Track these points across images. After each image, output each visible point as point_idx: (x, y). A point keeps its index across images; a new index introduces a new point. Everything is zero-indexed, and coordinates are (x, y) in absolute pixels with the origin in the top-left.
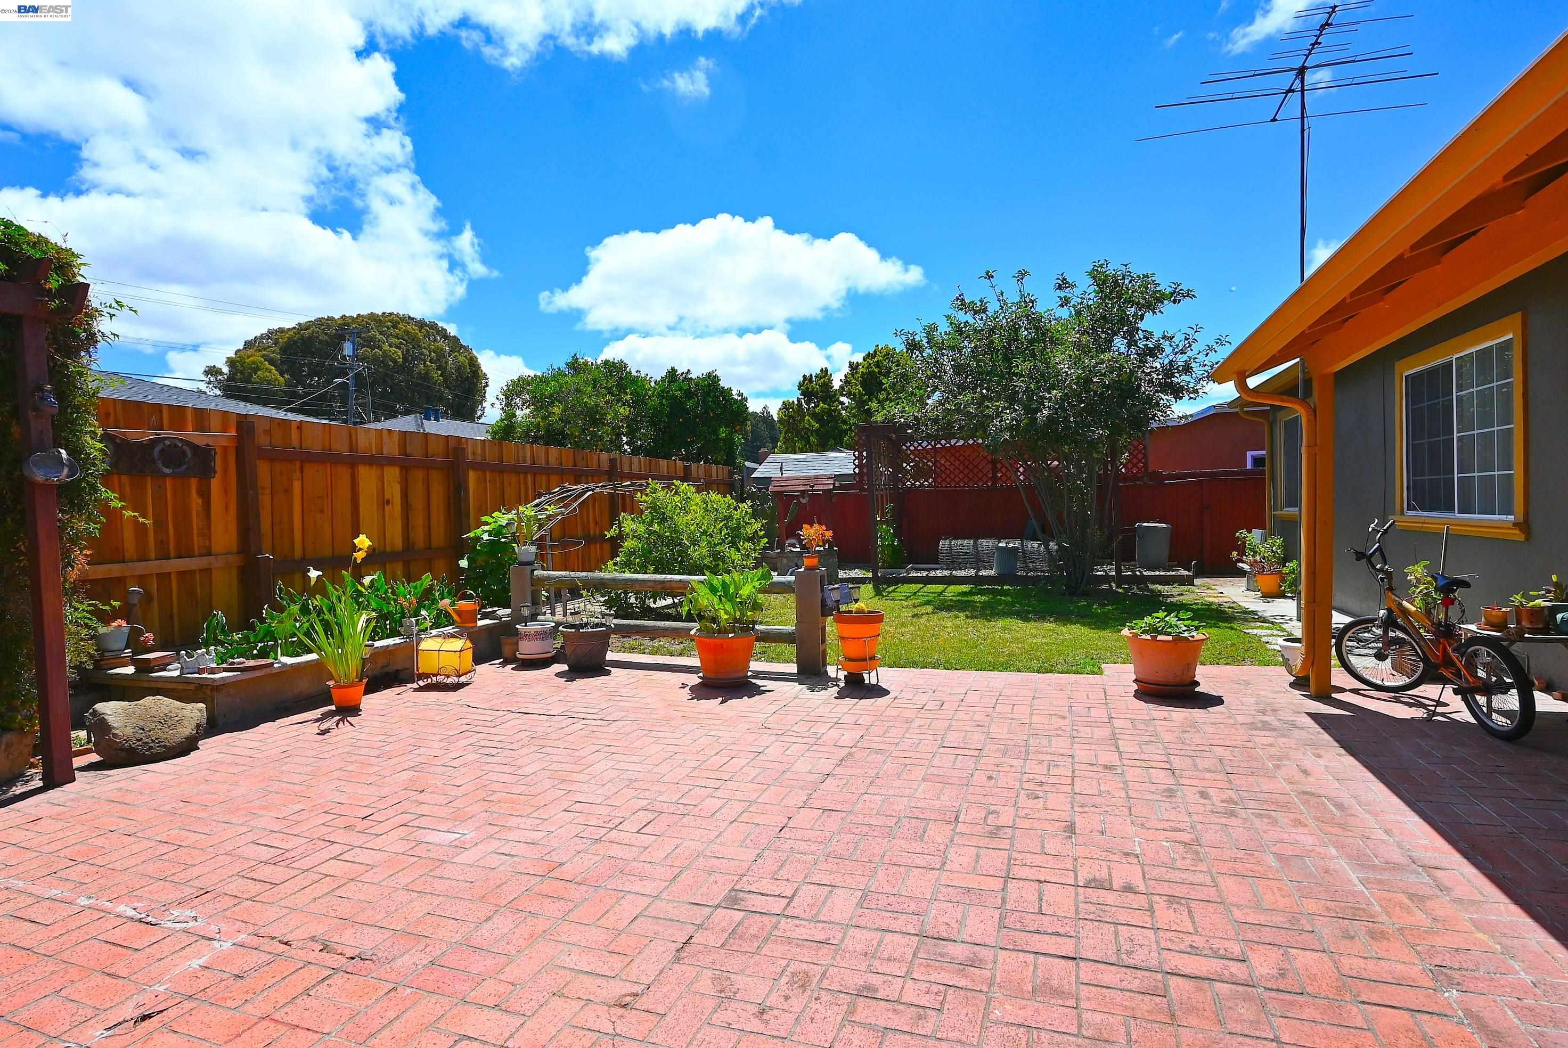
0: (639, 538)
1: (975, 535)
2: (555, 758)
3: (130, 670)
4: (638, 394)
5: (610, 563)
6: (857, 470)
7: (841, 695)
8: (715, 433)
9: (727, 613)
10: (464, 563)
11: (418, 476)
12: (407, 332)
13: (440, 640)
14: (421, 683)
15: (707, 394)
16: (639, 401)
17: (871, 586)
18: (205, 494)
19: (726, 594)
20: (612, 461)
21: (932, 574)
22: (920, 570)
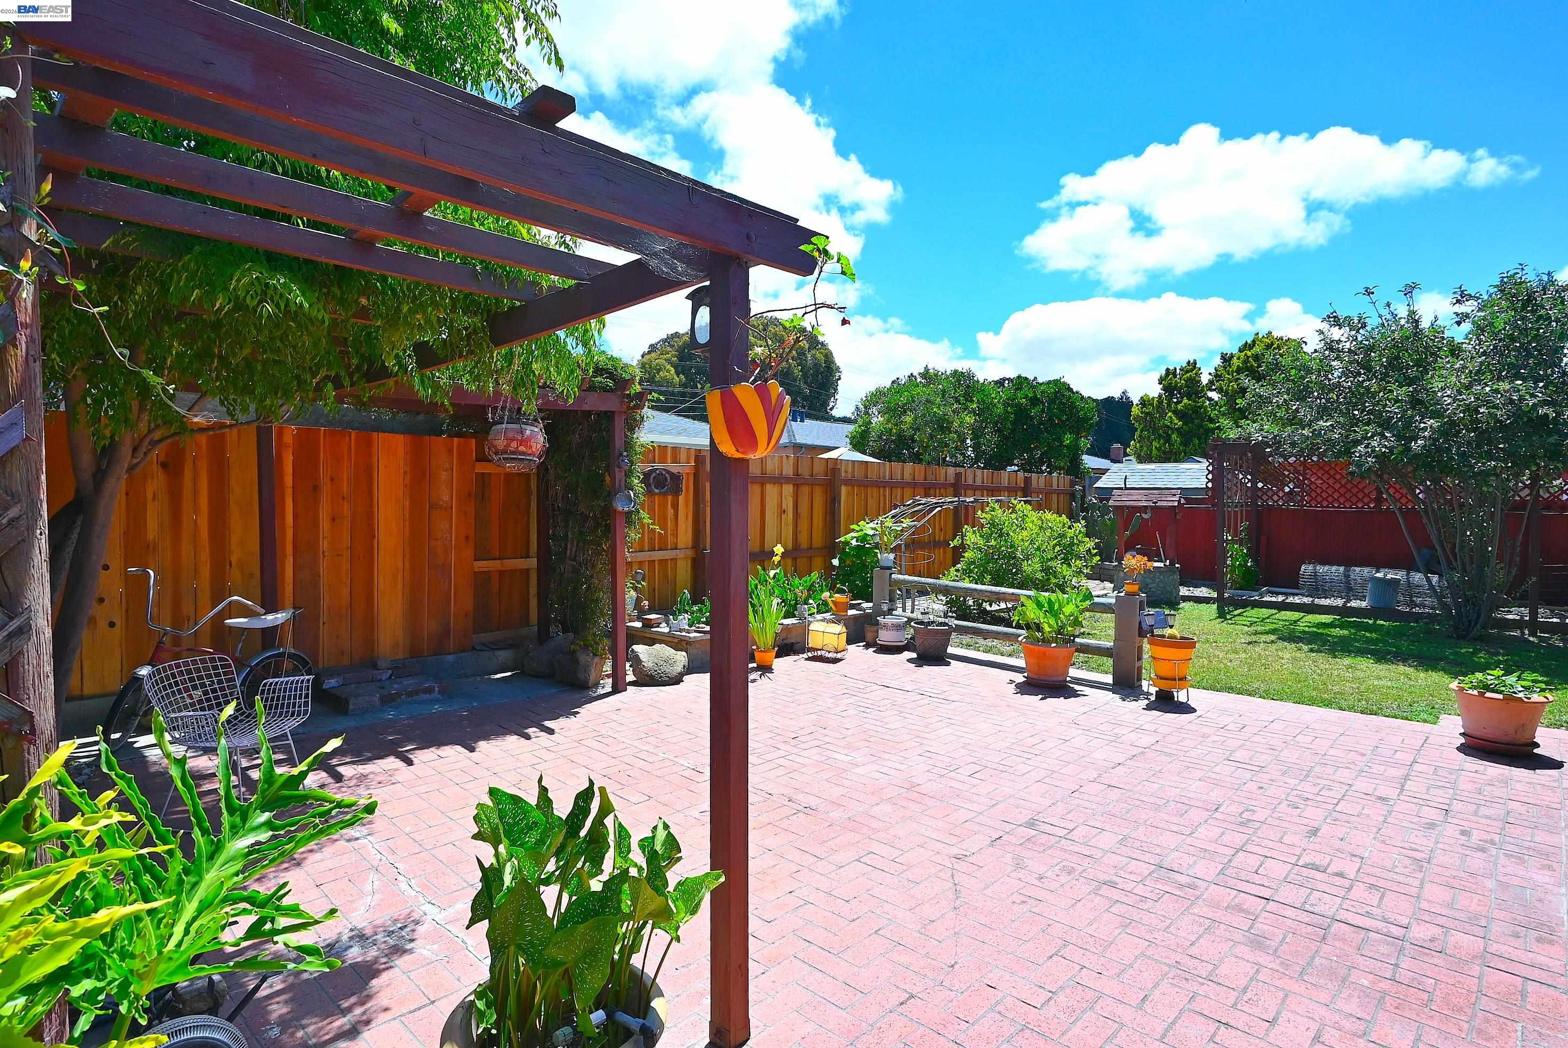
0: (980, 549)
1: (1348, 562)
2: (910, 721)
3: (638, 624)
4: (984, 402)
5: (953, 569)
6: (1210, 485)
7: (1149, 708)
8: (1060, 439)
9: (1050, 626)
10: (836, 562)
11: (805, 490)
12: (775, 334)
13: (824, 624)
14: (810, 655)
15: (1052, 401)
16: (984, 411)
17: (1215, 606)
18: (675, 506)
19: (1052, 610)
20: (958, 476)
21: (1290, 599)
22: (1278, 594)
